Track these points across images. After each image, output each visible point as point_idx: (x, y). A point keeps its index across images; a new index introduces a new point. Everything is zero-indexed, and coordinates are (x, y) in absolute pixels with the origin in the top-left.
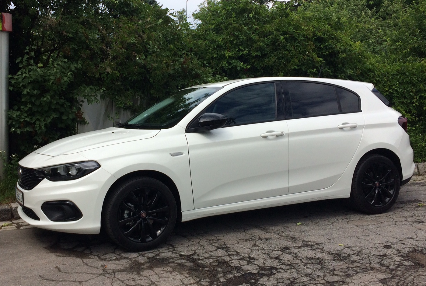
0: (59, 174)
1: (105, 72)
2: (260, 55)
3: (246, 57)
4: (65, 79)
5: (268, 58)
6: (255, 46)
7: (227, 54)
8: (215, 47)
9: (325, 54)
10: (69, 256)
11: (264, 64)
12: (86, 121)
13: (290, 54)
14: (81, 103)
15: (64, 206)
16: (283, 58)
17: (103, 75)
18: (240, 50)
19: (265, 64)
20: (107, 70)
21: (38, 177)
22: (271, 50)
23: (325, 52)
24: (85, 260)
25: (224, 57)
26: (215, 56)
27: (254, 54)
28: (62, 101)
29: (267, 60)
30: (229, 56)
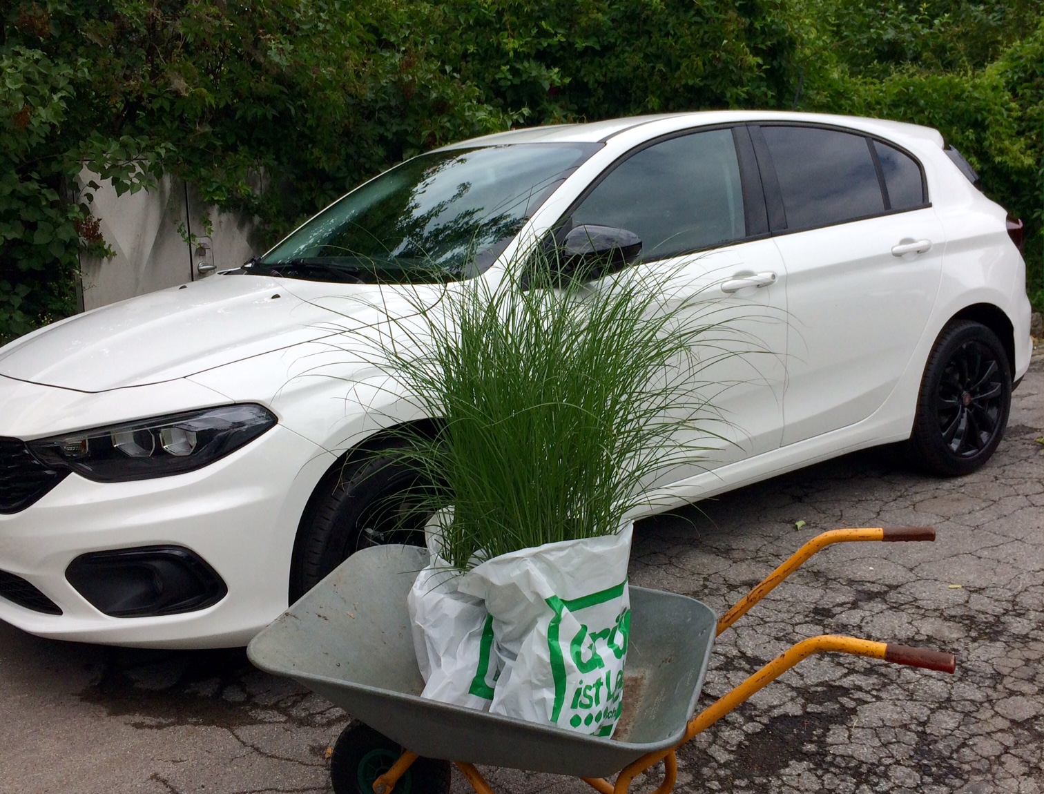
0: (120, 453)
1: (167, 92)
2: (598, 47)
3: (558, 55)
4: (44, 113)
5: (617, 57)
6: (583, 21)
7: (511, 44)
8: (471, 22)
9: (764, 47)
10: (181, 722)
11: (606, 74)
12: (106, 247)
13: (678, 47)
14: (91, 190)
15: (157, 564)
16: (658, 57)
17: (160, 102)
18: (543, 33)
19: (609, 75)
20: (173, 86)
21: (40, 468)
22: (626, 35)
23: (762, 43)
24: (245, 732)
25: (499, 52)
26: (472, 49)
27: (580, 44)
28: (34, 186)
29: (614, 62)
30: (515, 51)
